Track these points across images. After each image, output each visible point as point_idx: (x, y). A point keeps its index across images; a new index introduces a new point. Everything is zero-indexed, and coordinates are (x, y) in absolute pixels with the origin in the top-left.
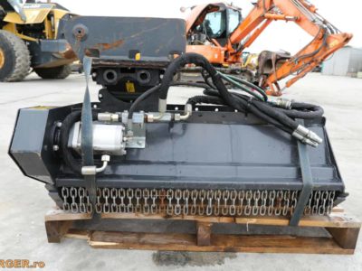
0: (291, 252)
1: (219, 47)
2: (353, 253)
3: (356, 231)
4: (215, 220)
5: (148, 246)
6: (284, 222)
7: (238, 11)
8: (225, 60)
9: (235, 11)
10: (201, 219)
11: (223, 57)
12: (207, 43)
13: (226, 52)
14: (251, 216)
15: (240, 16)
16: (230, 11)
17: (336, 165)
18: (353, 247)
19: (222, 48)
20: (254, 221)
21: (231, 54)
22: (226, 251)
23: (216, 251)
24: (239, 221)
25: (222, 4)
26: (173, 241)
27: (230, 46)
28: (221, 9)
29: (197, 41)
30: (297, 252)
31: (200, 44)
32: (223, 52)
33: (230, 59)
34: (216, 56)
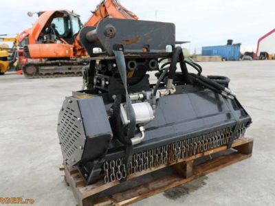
0: (228, 165)
1: (68, 45)
2: (251, 156)
3: (252, 143)
4: (194, 157)
5: (158, 191)
6: (225, 148)
7: (77, 17)
8: (74, 55)
9: (75, 17)
10: (187, 160)
11: (72, 52)
12: (58, 42)
13: (74, 48)
14: (211, 149)
15: (79, 21)
16: (72, 17)
17: (242, 108)
18: (251, 152)
19: (70, 45)
20: (212, 152)
21: (79, 50)
22: (200, 176)
23: (195, 178)
24: (206, 154)
25: (65, 12)
26: (169, 181)
27: (77, 44)
28: (65, 15)
29: (48, 40)
30: (231, 164)
31: (51, 42)
32: (72, 49)
33: (79, 53)
34: (67, 52)
